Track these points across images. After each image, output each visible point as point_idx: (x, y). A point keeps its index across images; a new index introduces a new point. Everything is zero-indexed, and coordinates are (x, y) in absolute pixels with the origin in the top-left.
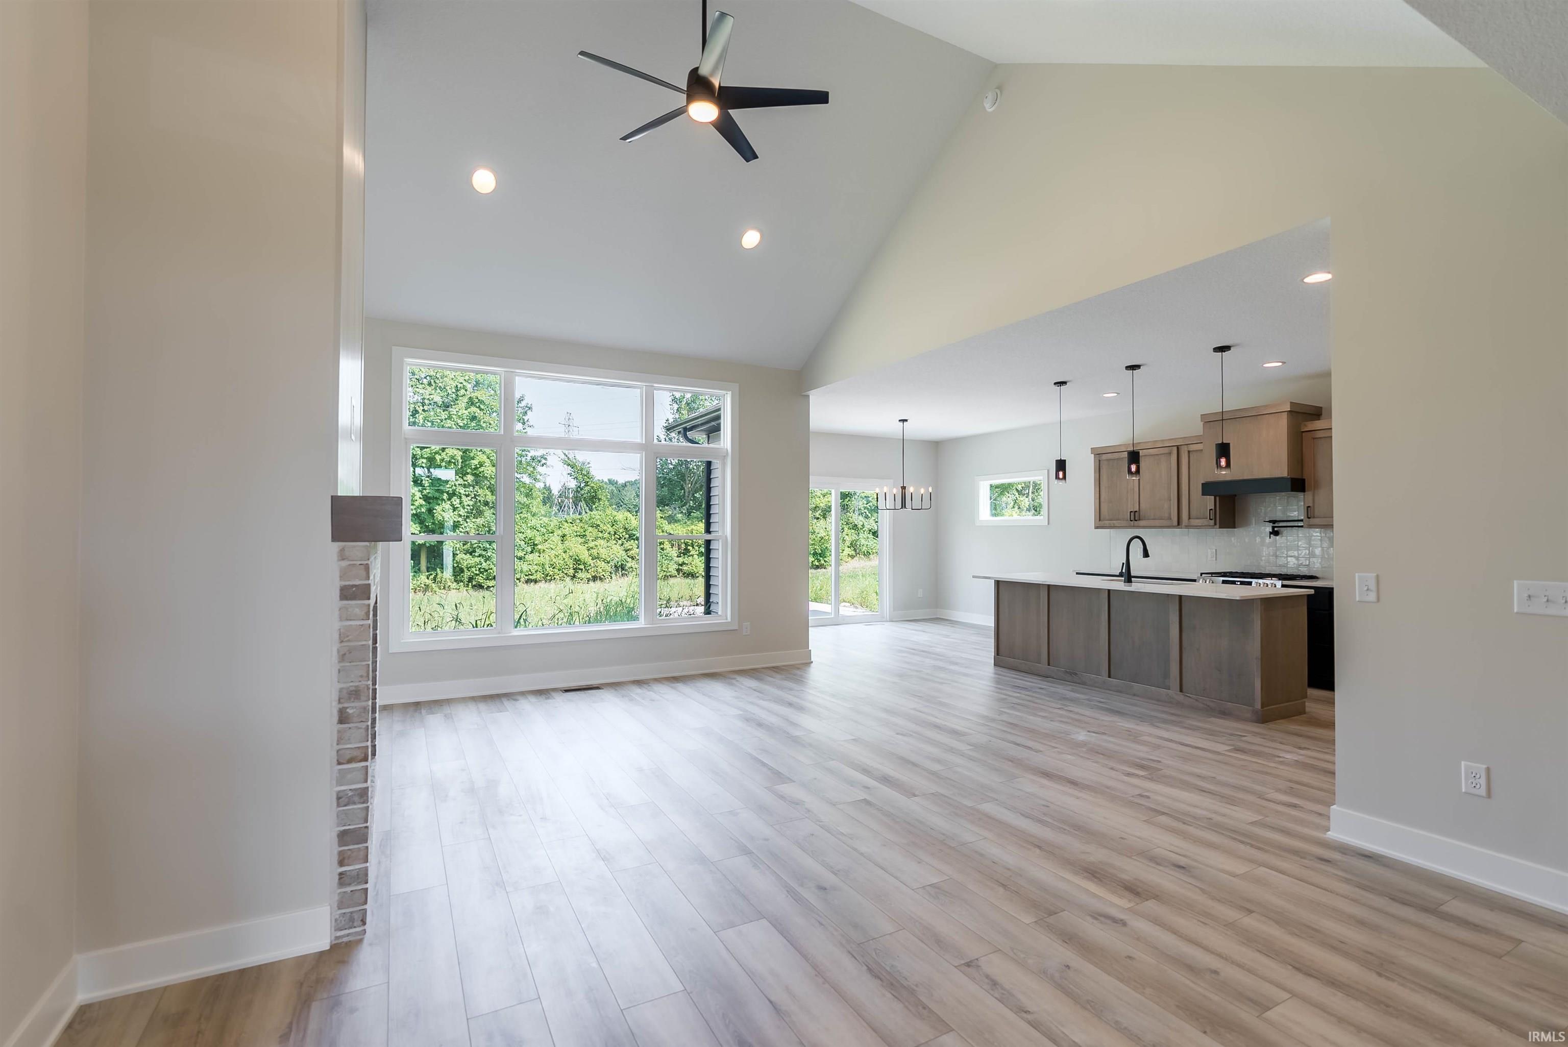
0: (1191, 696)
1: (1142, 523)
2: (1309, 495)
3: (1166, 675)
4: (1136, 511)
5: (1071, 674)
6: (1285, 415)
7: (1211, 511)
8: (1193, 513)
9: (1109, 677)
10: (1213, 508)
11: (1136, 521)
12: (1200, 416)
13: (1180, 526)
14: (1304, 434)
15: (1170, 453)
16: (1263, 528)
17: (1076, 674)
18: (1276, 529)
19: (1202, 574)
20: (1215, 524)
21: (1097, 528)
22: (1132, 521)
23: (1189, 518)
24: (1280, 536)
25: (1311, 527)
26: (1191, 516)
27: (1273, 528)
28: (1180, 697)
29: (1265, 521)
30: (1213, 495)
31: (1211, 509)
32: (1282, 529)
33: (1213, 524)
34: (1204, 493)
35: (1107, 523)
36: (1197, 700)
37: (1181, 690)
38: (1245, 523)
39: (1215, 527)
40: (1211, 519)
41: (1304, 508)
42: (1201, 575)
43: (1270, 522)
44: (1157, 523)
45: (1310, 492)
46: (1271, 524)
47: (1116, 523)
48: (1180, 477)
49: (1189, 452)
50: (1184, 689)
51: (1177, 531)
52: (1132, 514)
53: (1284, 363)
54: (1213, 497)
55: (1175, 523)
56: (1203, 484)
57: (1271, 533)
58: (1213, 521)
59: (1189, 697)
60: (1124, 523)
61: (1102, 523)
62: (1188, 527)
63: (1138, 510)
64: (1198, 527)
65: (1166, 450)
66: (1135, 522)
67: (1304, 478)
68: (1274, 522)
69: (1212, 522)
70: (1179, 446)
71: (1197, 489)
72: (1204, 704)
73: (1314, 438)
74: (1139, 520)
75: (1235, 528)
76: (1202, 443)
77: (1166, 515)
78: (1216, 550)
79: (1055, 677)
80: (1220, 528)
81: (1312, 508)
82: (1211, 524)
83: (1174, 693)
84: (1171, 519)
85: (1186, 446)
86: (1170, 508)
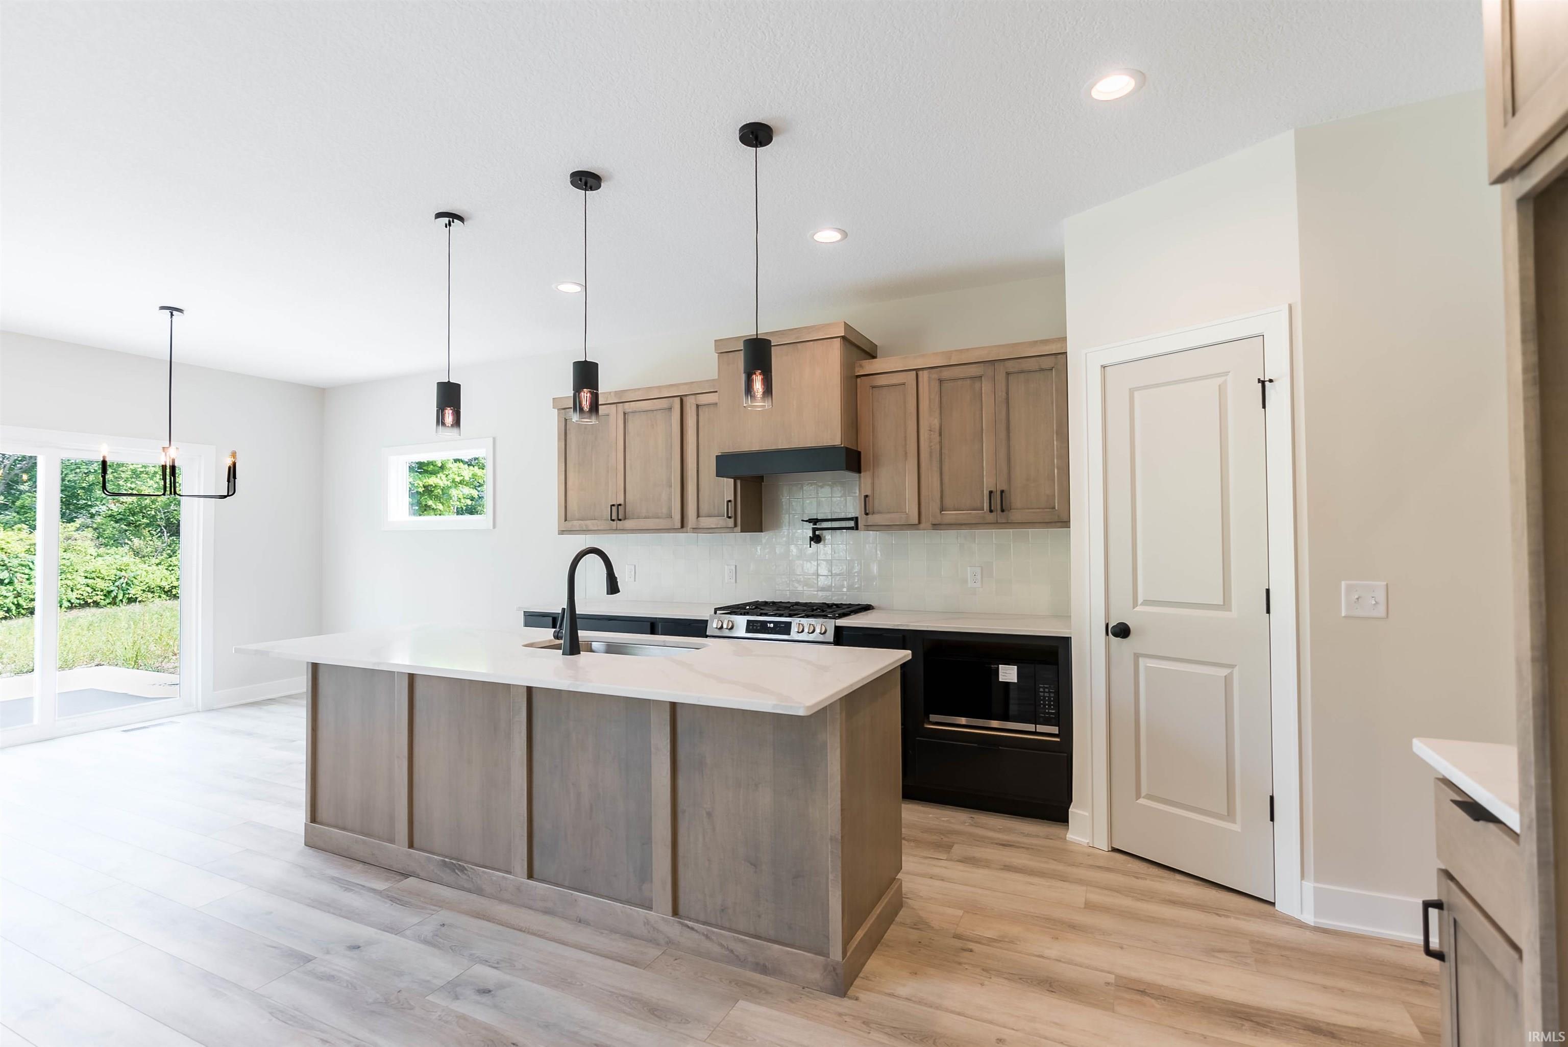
0: (696, 926)
1: (628, 524)
2: (866, 476)
3: (644, 874)
4: (620, 505)
5: (452, 868)
6: (837, 343)
7: (729, 503)
8: (704, 508)
9: (530, 876)
10: (732, 498)
11: (620, 520)
12: (714, 342)
13: (684, 529)
14: (859, 380)
15: (670, 409)
16: (799, 531)
17: (463, 869)
18: (817, 533)
19: (716, 610)
20: (735, 525)
21: (562, 532)
22: (613, 520)
23: (698, 516)
24: (822, 543)
25: (870, 528)
26: (702, 512)
27: (814, 530)
28: (672, 928)
29: (803, 521)
30: (732, 478)
31: (730, 501)
32: (825, 532)
33: (733, 526)
34: (719, 474)
35: (576, 524)
36: (707, 937)
37: (675, 912)
38: (776, 525)
39: (736, 529)
40: (730, 518)
41: (860, 500)
42: (715, 613)
43: (810, 521)
44: (651, 523)
45: (868, 473)
46: (811, 525)
47: (590, 524)
48: (685, 448)
49: (698, 406)
50: (682, 909)
51: (682, 536)
52: (614, 509)
53: (845, 234)
54: (733, 480)
55: (678, 525)
56: (717, 456)
57: (811, 539)
58: (732, 520)
59: (692, 929)
60: (602, 525)
61: (569, 525)
62: (696, 530)
63: (622, 502)
64: (711, 531)
65: (664, 404)
66: (618, 521)
67: (859, 450)
68: (814, 521)
69: (731, 522)
70: (684, 398)
71: (709, 466)
72: (722, 945)
73: (873, 387)
74: (625, 519)
75: (762, 532)
76: (716, 392)
77: (665, 510)
78: (736, 566)
79: (422, 874)
80: (741, 532)
81: (871, 498)
82: (730, 526)
83: (660, 916)
84: (672, 518)
85: (693, 397)
86: (670, 500)
